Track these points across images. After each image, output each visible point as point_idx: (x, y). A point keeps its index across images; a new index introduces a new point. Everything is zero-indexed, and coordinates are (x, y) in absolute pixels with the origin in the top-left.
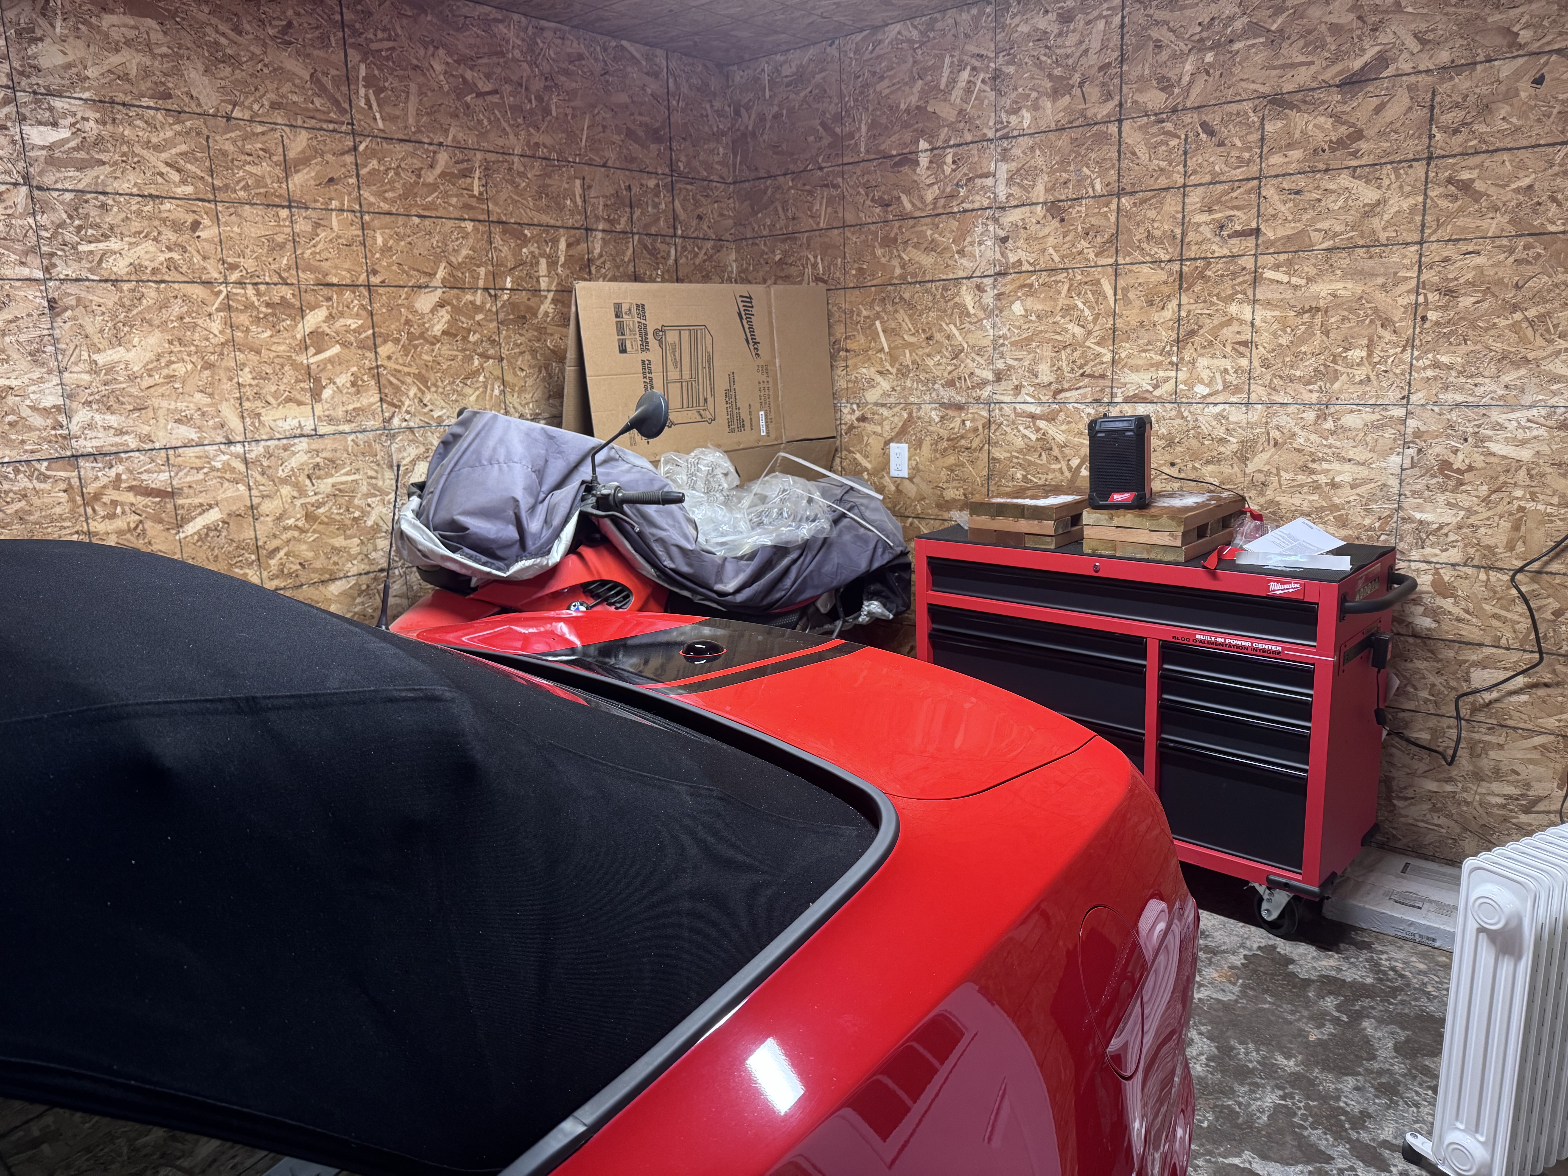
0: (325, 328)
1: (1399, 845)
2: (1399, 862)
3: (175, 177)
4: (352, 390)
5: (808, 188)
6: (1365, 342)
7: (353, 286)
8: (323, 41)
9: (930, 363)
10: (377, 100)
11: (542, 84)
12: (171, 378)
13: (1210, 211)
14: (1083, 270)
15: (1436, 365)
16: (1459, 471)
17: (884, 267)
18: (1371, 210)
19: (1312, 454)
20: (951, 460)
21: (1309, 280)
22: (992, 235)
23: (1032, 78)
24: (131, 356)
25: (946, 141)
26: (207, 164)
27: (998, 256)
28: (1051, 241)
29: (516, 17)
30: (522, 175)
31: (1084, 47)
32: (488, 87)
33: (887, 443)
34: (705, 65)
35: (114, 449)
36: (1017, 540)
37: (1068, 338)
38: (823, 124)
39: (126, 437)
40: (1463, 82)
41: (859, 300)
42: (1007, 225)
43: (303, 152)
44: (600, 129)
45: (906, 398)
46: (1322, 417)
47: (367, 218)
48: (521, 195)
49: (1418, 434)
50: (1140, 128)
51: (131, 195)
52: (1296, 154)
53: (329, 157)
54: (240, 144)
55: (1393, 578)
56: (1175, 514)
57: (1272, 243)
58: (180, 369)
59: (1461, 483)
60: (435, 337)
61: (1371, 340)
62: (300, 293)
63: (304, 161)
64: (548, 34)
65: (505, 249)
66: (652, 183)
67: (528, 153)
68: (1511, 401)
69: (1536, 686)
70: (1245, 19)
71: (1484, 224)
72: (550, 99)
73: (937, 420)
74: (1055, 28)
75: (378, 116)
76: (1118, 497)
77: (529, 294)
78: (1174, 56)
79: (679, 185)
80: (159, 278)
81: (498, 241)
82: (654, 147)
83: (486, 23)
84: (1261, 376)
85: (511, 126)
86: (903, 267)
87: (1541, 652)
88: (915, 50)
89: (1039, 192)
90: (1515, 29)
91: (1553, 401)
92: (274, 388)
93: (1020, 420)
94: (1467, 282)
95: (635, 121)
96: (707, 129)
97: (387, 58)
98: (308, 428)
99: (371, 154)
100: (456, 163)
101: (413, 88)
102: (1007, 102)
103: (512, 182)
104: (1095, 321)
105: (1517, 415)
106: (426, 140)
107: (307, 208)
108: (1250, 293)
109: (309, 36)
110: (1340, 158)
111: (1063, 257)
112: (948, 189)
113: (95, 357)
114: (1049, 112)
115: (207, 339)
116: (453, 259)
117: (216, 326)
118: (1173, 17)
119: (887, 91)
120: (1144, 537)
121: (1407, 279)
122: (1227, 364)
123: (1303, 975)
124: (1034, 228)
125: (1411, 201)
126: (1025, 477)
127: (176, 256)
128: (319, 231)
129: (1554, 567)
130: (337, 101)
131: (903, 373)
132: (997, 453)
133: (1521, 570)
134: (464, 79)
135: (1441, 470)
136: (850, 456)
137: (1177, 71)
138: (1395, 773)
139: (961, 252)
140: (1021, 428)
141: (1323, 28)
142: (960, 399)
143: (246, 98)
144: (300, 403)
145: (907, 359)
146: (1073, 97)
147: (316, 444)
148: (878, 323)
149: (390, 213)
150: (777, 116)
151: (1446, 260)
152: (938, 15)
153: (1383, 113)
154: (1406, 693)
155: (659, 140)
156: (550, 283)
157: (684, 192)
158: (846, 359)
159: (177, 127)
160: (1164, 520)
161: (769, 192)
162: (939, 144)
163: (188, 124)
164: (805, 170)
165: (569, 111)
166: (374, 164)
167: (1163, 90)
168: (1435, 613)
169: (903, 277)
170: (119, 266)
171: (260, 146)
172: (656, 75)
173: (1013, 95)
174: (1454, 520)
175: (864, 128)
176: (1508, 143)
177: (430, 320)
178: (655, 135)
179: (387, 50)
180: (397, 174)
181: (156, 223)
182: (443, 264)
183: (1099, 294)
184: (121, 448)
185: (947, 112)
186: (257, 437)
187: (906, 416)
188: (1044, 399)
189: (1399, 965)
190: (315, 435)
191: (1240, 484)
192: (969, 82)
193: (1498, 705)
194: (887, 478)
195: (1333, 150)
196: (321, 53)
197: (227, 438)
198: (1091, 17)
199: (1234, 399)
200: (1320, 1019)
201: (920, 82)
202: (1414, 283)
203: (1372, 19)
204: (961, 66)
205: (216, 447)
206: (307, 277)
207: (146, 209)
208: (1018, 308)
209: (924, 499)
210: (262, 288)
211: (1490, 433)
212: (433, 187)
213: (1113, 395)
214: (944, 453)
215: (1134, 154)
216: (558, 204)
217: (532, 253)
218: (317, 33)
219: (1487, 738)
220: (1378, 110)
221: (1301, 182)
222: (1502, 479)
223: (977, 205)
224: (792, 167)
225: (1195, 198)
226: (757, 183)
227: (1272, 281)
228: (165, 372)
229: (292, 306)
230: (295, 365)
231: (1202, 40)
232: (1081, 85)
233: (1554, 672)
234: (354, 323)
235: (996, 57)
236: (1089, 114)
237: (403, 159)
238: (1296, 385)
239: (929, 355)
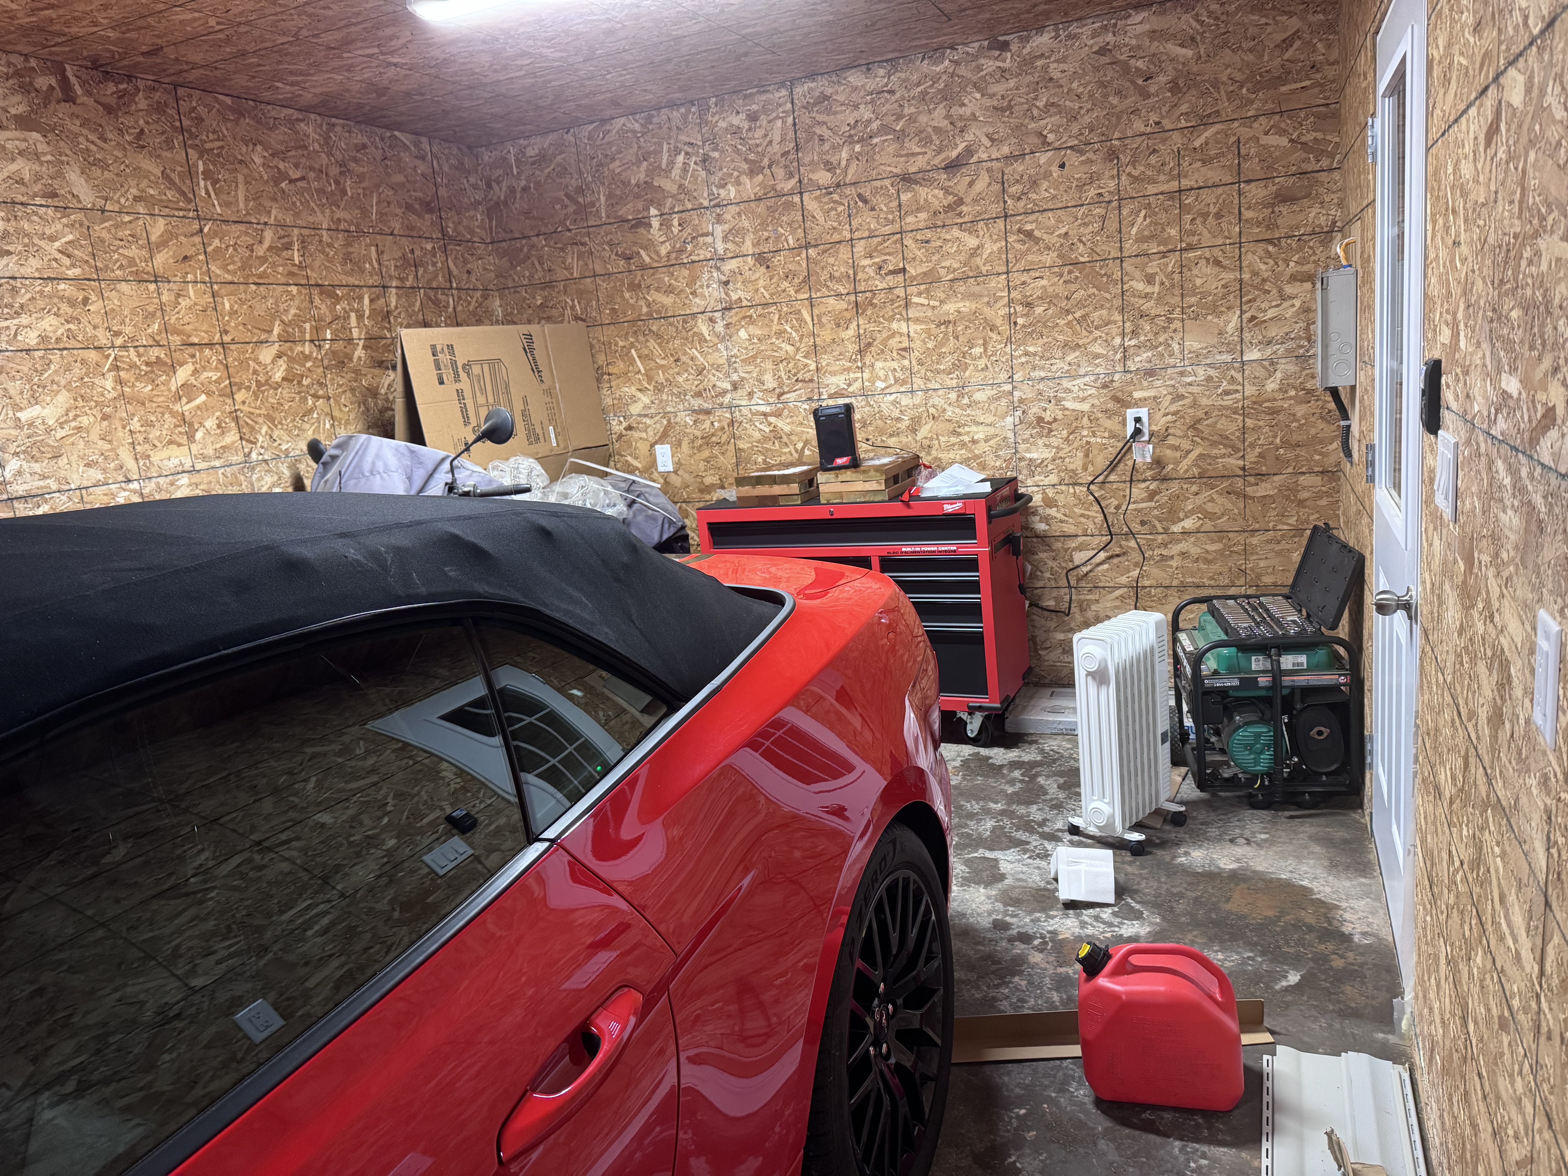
0: (192, 380)
1: (1047, 681)
2: (1049, 691)
3: (66, 261)
4: (219, 431)
5: (559, 245)
6: (981, 342)
7: (210, 345)
8: (168, 144)
9: (681, 380)
10: (214, 190)
11: (338, 170)
12: (79, 429)
13: (871, 257)
14: (789, 303)
15: (1026, 354)
16: (1049, 423)
17: (632, 307)
18: (975, 252)
19: (957, 422)
20: (706, 453)
21: (941, 302)
22: (716, 279)
23: (733, 161)
24: (46, 412)
25: (672, 208)
26: (90, 250)
27: (723, 295)
28: (761, 283)
29: (312, 116)
30: (330, 245)
31: (768, 139)
32: (297, 175)
33: (652, 446)
34: (459, 148)
35: (40, 492)
36: (772, 501)
37: (782, 354)
38: (567, 195)
39: (48, 481)
40: (1019, 167)
41: (615, 333)
42: (727, 273)
43: (162, 236)
44: (386, 204)
45: (663, 408)
46: (961, 396)
47: (215, 287)
48: (330, 262)
49: (1021, 401)
50: (816, 198)
51: (34, 278)
52: (923, 216)
53: (182, 239)
54: (113, 231)
55: (1018, 497)
56: (878, 469)
57: (915, 278)
58: (85, 421)
59: (1051, 431)
60: (277, 383)
61: (985, 341)
62: (170, 353)
63: (163, 243)
64: (338, 129)
65: (323, 307)
66: (429, 247)
67: (333, 227)
68: (1073, 373)
69: (1111, 557)
70: (878, 122)
71: (1043, 258)
72: (345, 182)
73: (691, 423)
74: (746, 125)
75: (216, 203)
76: (840, 461)
77: (345, 343)
78: (833, 147)
79: (450, 247)
80: (61, 346)
81: (317, 301)
82: (427, 216)
83: (291, 123)
84: (918, 372)
85: (318, 205)
86: (649, 306)
87: (1111, 535)
88: (638, 138)
89: (748, 247)
90: (1045, 133)
91: (1096, 371)
92: (158, 433)
93: (755, 418)
94: (1038, 297)
95: (411, 196)
96: (466, 200)
97: (219, 155)
98: (188, 466)
99: (214, 234)
100: (279, 238)
101: (241, 178)
102: (716, 179)
103: (323, 252)
104: (801, 340)
105: (1078, 382)
106: (254, 221)
107: (169, 282)
108: (904, 313)
109: (158, 140)
110: (951, 218)
111: (772, 295)
112: (678, 246)
113: (18, 414)
114: (748, 186)
115: (103, 395)
116: (284, 318)
117: (109, 384)
118: (830, 120)
119: (619, 170)
120: (860, 486)
121: (1002, 297)
122: (895, 365)
123: (999, 763)
124: (747, 274)
125: (998, 245)
126: (764, 461)
127: (72, 326)
128: (180, 300)
129: (1112, 478)
130: (183, 192)
131: (659, 389)
132: (741, 445)
133: (1092, 482)
134: (278, 169)
135: (1038, 423)
136: (622, 459)
137: (837, 157)
138: (1037, 633)
139: (694, 293)
140: (757, 424)
141: (930, 130)
142: (707, 406)
143: (115, 193)
144: (179, 445)
145: (661, 377)
146: (765, 176)
147: (196, 478)
148: (633, 351)
149: (232, 283)
150: (525, 189)
151: (1024, 283)
152: (654, 113)
153: (974, 187)
154: (1037, 576)
155: (430, 211)
156: (360, 333)
157: (454, 252)
158: (610, 381)
159: (65, 220)
160: (872, 473)
161: (525, 249)
162: (666, 210)
163: (72, 217)
164: (555, 232)
165: (360, 191)
166: (216, 242)
167: (828, 170)
168: (1046, 519)
169: (650, 314)
170: (31, 338)
171: (128, 232)
172: (423, 158)
173: (720, 174)
174: (1050, 456)
175: (603, 198)
176: (1050, 205)
177: (272, 369)
178: (428, 207)
179: (219, 148)
180: (235, 250)
181: (56, 300)
182: (277, 323)
183: (801, 320)
184: (45, 491)
185: (670, 186)
186: (149, 475)
187: (665, 422)
188: (771, 401)
189: (1055, 748)
190: (193, 471)
191: (915, 448)
192: (684, 163)
193: (1092, 574)
194: (656, 474)
195: (946, 212)
196: (168, 154)
197: (126, 476)
198: (771, 117)
199: (903, 389)
200: (1012, 782)
201: (645, 163)
202: (1006, 299)
203: (960, 124)
204: (677, 151)
205: (118, 485)
206: (176, 340)
207: (46, 289)
208: (743, 334)
209: (688, 486)
210: (141, 350)
211: (1064, 395)
212: (263, 260)
213: (820, 394)
214: (700, 449)
215: (814, 217)
216: (359, 267)
217: (344, 309)
218: (163, 138)
219: (1088, 597)
220: (971, 184)
221: (928, 234)
222: (1074, 424)
223: (702, 257)
224: (543, 229)
225: (860, 247)
226: (513, 243)
227: (917, 304)
228: (73, 424)
229: (165, 364)
230: (173, 414)
231: (850, 136)
232: (770, 166)
233: (1121, 546)
234: (214, 376)
235: (704, 145)
236: (778, 188)
237: (238, 237)
238: (941, 376)
239: (678, 374)
